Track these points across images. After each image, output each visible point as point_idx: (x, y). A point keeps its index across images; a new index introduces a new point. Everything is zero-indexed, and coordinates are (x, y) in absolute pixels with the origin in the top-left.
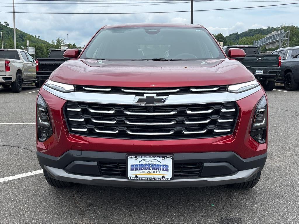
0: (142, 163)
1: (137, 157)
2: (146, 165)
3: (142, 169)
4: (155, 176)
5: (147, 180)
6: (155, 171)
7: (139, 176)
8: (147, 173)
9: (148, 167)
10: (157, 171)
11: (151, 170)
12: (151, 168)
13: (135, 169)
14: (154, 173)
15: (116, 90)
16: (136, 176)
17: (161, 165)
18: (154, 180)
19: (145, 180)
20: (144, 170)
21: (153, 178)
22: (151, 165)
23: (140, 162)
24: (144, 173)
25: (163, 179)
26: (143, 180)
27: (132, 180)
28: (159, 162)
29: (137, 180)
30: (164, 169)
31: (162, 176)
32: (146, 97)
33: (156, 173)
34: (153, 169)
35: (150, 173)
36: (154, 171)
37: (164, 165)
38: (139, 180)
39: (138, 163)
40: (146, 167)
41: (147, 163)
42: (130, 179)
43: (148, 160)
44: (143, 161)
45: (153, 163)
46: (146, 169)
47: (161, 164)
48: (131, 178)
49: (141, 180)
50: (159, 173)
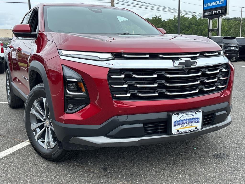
0: (181, 119)
1: (179, 114)
2: (185, 120)
3: (181, 124)
4: (191, 129)
5: (186, 133)
6: (191, 124)
7: (180, 130)
8: (185, 127)
9: (185, 121)
10: (192, 123)
11: (188, 124)
12: (188, 122)
13: (176, 125)
14: (190, 126)
15: (154, 56)
16: (178, 131)
17: (194, 119)
18: (191, 132)
19: (184, 133)
20: (183, 125)
21: (190, 130)
22: (187, 119)
23: (180, 118)
24: (183, 127)
25: (196, 130)
26: (183, 133)
27: (175, 134)
28: (193, 116)
29: (179, 134)
30: (197, 122)
31: (195, 127)
32: (185, 60)
33: (191, 126)
34: (189, 123)
35: (187, 126)
36: (189, 124)
37: (197, 118)
38: (180, 133)
39: (179, 119)
40: (184, 122)
41: (185, 118)
42: (173, 134)
43: (186, 116)
44: (182, 117)
45: (189, 117)
46: (184, 124)
47: (194, 117)
48: (175, 133)
49: (182, 133)
50: (193, 126)
